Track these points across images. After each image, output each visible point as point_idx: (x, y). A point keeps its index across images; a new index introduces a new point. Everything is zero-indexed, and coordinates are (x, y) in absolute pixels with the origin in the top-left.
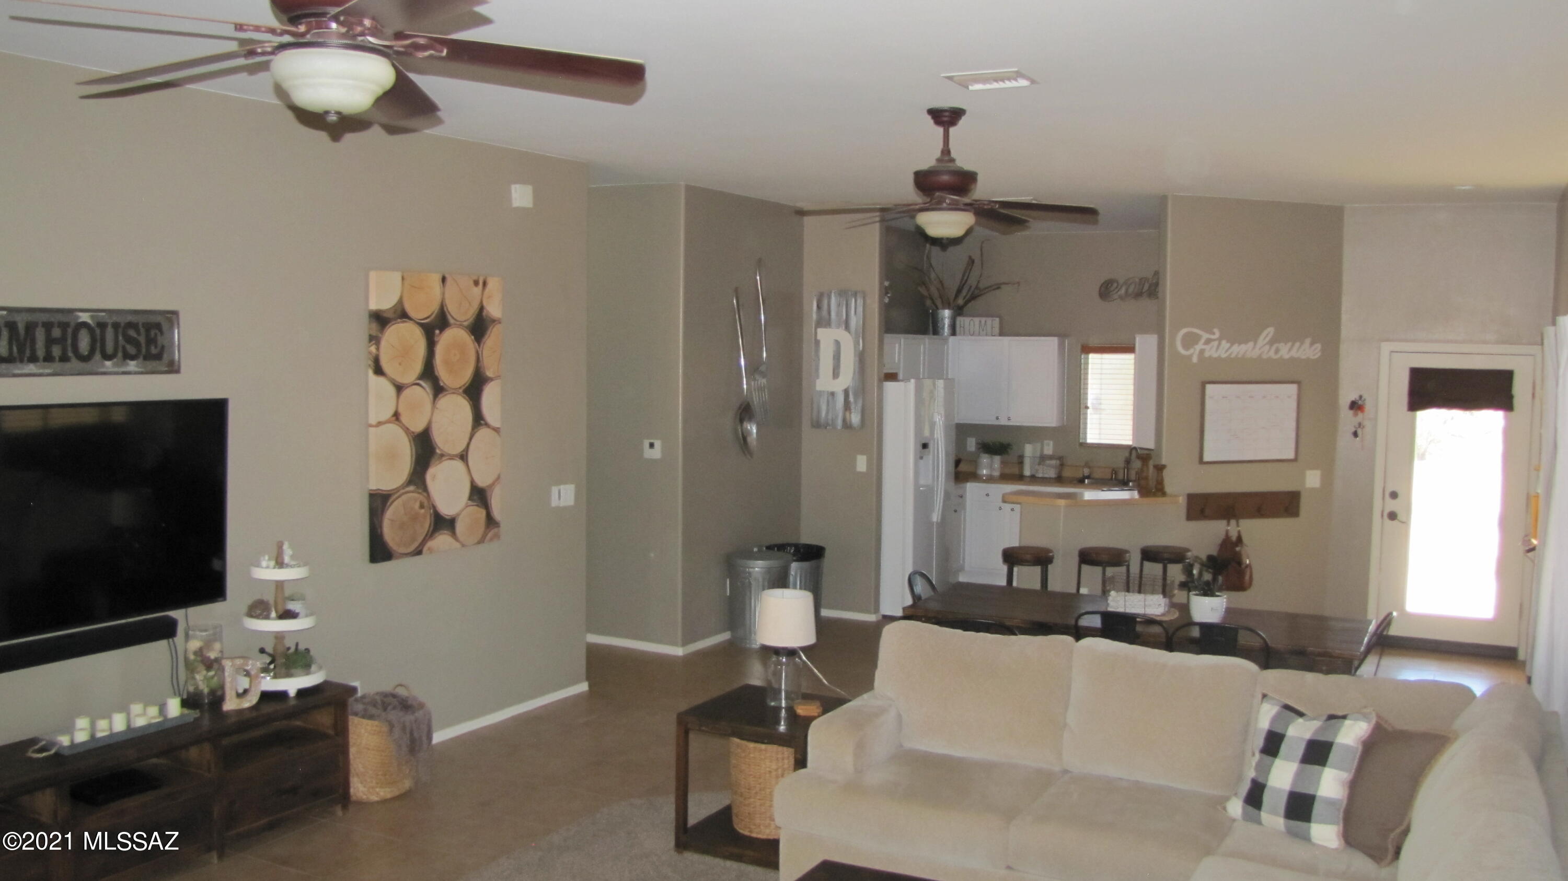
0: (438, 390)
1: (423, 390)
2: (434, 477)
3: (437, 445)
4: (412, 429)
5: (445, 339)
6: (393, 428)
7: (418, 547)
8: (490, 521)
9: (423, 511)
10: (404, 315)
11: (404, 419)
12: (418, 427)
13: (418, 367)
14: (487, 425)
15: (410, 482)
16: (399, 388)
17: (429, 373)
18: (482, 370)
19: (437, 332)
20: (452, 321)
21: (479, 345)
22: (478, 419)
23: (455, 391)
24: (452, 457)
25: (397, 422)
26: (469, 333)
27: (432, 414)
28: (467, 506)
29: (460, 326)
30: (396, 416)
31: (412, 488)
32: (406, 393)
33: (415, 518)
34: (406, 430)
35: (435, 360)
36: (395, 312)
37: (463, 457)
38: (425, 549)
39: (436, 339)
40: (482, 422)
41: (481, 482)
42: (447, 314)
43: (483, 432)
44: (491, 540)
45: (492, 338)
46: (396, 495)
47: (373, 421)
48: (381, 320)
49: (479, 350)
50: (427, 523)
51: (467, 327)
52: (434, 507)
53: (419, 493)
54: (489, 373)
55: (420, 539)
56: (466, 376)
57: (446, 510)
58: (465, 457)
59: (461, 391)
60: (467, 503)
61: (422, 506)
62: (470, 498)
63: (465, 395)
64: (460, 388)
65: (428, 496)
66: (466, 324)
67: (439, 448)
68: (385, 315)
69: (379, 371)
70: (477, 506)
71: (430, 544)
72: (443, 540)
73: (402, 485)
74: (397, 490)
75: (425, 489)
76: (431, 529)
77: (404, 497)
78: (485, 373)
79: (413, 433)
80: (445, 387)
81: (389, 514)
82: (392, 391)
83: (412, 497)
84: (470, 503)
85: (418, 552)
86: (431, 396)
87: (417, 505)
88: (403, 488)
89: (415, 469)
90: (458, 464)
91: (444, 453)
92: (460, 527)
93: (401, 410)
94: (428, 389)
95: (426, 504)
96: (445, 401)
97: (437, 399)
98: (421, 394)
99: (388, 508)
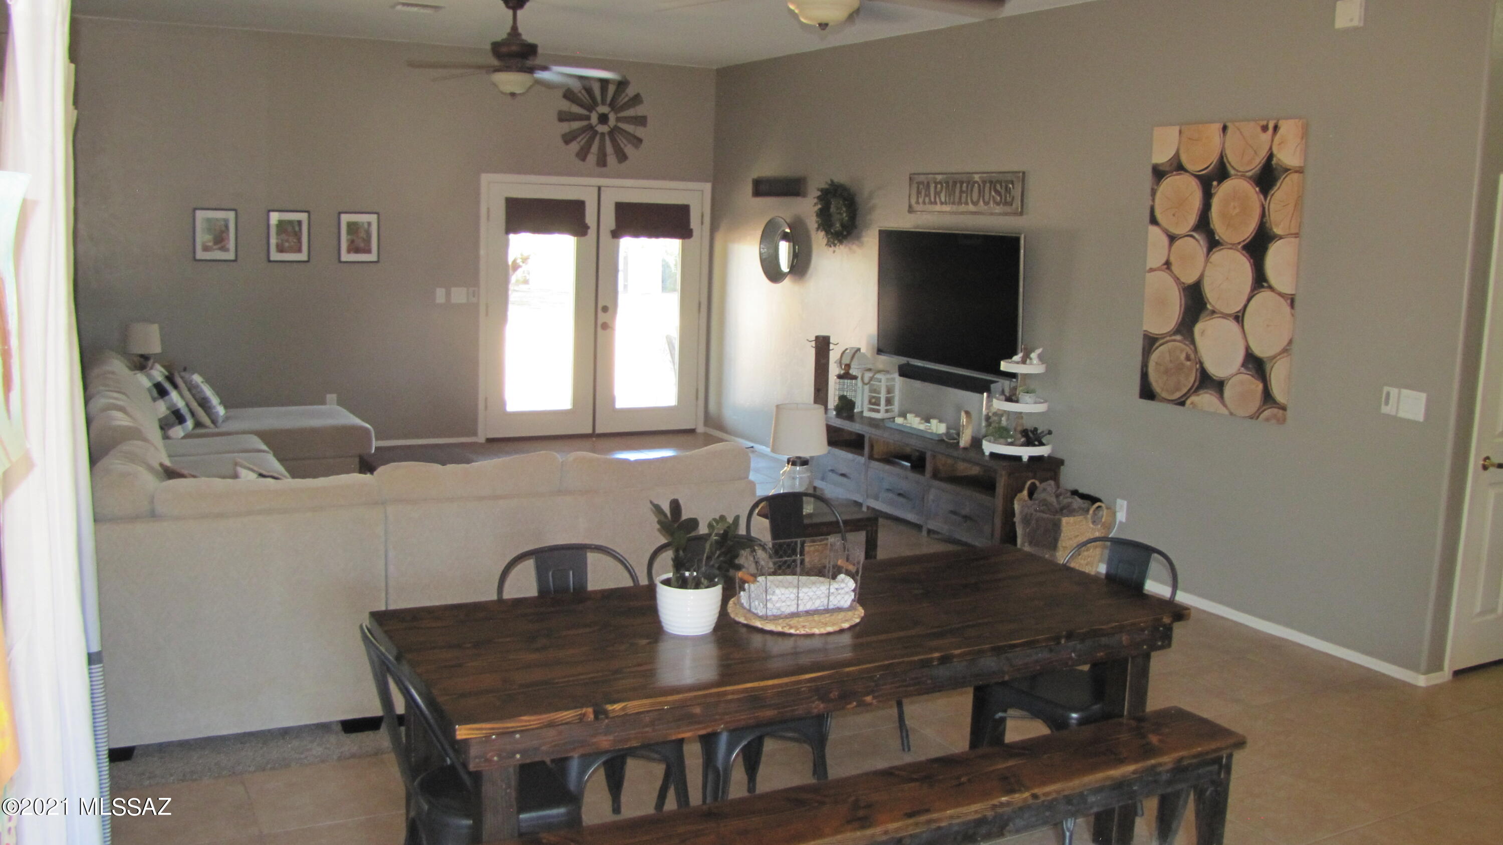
0: (1213, 243)
1: (1197, 242)
2: (1203, 333)
3: (1208, 300)
4: (1183, 280)
5: (1223, 191)
6: (1164, 276)
7: (1182, 397)
8: (1268, 397)
9: (1188, 363)
10: (1178, 167)
11: (1173, 268)
12: (1190, 279)
13: (1192, 218)
14: (1271, 288)
15: (1177, 331)
16: (1172, 238)
17: (1203, 224)
18: (1267, 225)
19: (1215, 183)
20: (1232, 172)
21: (1266, 198)
22: (1260, 280)
23: (1233, 246)
24: (1225, 316)
25: (1167, 271)
26: (1253, 184)
27: (1205, 267)
28: (1239, 373)
29: (1243, 176)
30: (1168, 264)
31: (1178, 337)
32: (1178, 243)
33: (1180, 367)
34: (1177, 279)
35: (1211, 213)
36: (1171, 165)
37: (1239, 318)
38: (1188, 402)
39: (1213, 191)
40: (1265, 284)
41: (1259, 351)
42: (1228, 165)
43: (1263, 296)
44: (1267, 420)
45: (1284, 190)
46: (1161, 341)
47: (1148, 268)
48: (1159, 174)
49: (1264, 203)
50: (1192, 379)
51: (1250, 178)
52: (1201, 363)
53: (1185, 344)
54: (1277, 231)
55: (1185, 390)
56: (1248, 230)
57: (1215, 370)
58: (1240, 319)
59: (1240, 247)
60: (1239, 370)
61: (1188, 358)
62: (1244, 365)
63: (1244, 252)
64: (1239, 243)
65: (1196, 350)
66: (1250, 174)
67: (1210, 304)
68: (1161, 168)
69: (1154, 221)
70: (1252, 376)
71: (1193, 399)
72: (1206, 399)
73: (1169, 332)
74: (1163, 336)
75: (1193, 342)
76: (1197, 384)
77: (1170, 344)
78: (1271, 229)
79: (1183, 283)
80: (1221, 241)
81: (1154, 357)
82: (1165, 240)
83: (1176, 347)
84: (1243, 370)
85: (1182, 403)
86: (1205, 250)
87: (1183, 356)
88: (1171, 336)
89: (1183, 319)
90: (1232, 325)
91: (1216, 310)
92: (1228, 392)
93: (1172, 259)
94: (1202, 242)
95: (1192, 356)
96: (1218, 256)
97: (1211, 253)
98: (1196, 246)
99: (1154, 351)
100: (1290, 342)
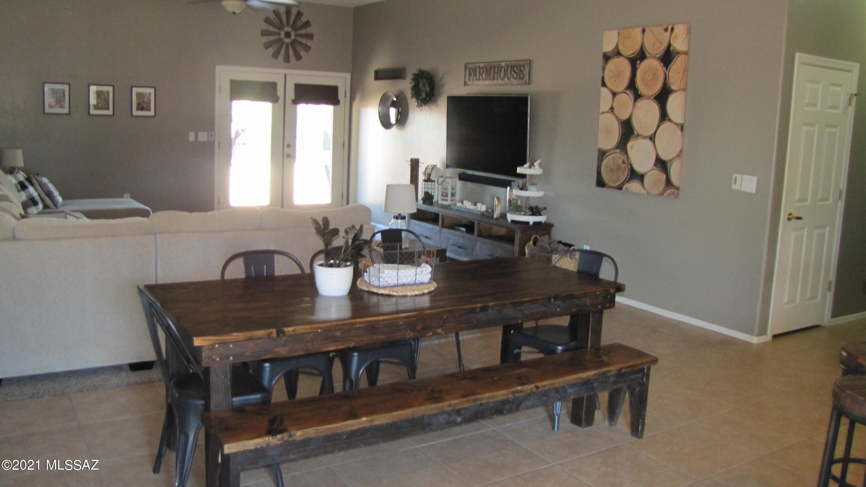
0: (637, 96)
1: (628, 96)
2: (632, 147)
3: (635, 129)
4: (620, 117)
5: (643, 66)
6: (610, 116)
7: (620, 185)
8: (669, 183)
9: (624, 165)
10: (617, 53)
11: (616, 111)
12: (624, 117)
13: (626, 82)
14: (670, 120)
15: (618, 147)
16: (614, 94)
17: (632, 86)
18: (668, 85)
19: (638, 62)
20: (648, 55)
21: (667, 69)
22: (664, 116)
23: (649, 97)
24: (644, 137)
25: (612, 113)
26: (660, 62)
27: (633, 109)
28: (652, 170)
29: (654, 57)
30: (612, 109)
31: (618, 151)
32: (618, 97)
33: (619, 168)
34: (617, 118)
35: (636, 79)
36: (613, 53)
37: (652, 138)
38: (624, 187)
39: (637, 66)
40: (667, 118)
41: (663, 156)
42: (645, 51)
43: (666, 125)
44: (669, 195)
45: (677, 64)
46: (609, 153)
47: (601, 111)
48: (607, 58)
49: (666, 72)
50: (626, 173)
51: (659, 58)
52: (631, 165)
53: (622, 154)
54: (674, 87)
55: (622, 181)
56: (657, 88)
57: (639, 169)
58: (653, 139)
59: (652, 97)
60: (652, 168)
61: (623, 162)
62: (655, 165)
63: (655, 100)
64: (652, 96)
65: (628, 158)
66: (658, 56)
67: (636, 131)
68: (609, 55)
69: (604, 84)
70: (660, 171)
71: (626, 186)
72: (634, 186)
73: (613, 148)
74: (610, 150)
75: (626, 153)
76: (629, 177)
77: (613, 155)
78: (670, 87)
79: (621, 120)
80: (642, 95)
81: (605, 162)
82: (610, 96)
83: (618, 155)
84: (654, 167)
85: (620, 188)
86: (633, 100)
87: (621, 161)
88: (614, 150)
89: (621, 140)
90: (649, 143)
91: (639, 134)
92: (646, 180)
93: (614, 106)
94: (631, 95)
95: (626, 161)
96: (640, 103)
97: (636, 102)
98: (627, 98)
99: (604, 159)
100: (681, 151)
